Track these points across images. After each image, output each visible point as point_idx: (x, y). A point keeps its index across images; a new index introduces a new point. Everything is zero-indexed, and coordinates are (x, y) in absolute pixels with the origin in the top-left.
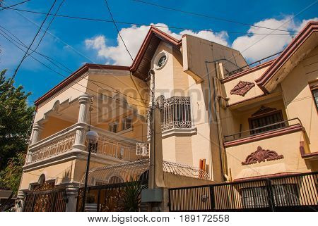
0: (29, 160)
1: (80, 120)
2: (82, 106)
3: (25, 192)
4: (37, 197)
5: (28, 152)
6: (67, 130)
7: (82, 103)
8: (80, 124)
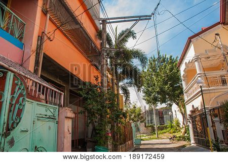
0: (186, 98)
1: (198, 72)
2: (196, 63)
3: (190, 115)
4: (195, 117)
5: (185, 94)
6: (195, 78)
7: (196, 61)
8: (199, 74)
